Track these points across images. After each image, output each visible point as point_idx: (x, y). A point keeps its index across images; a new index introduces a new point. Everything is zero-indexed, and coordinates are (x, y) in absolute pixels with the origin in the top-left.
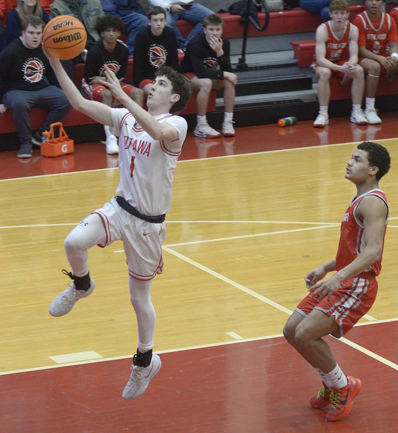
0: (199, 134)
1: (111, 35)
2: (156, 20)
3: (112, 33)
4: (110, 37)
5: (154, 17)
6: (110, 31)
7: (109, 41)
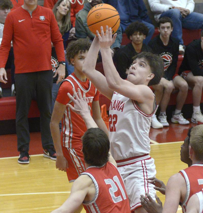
0: (194, 121)
1: (137, 38)
2: (164, 28)
3: (138, 36)
4: (136, 39)
5: (163, 25)
6: (137, 34)
7: (136, 43)
